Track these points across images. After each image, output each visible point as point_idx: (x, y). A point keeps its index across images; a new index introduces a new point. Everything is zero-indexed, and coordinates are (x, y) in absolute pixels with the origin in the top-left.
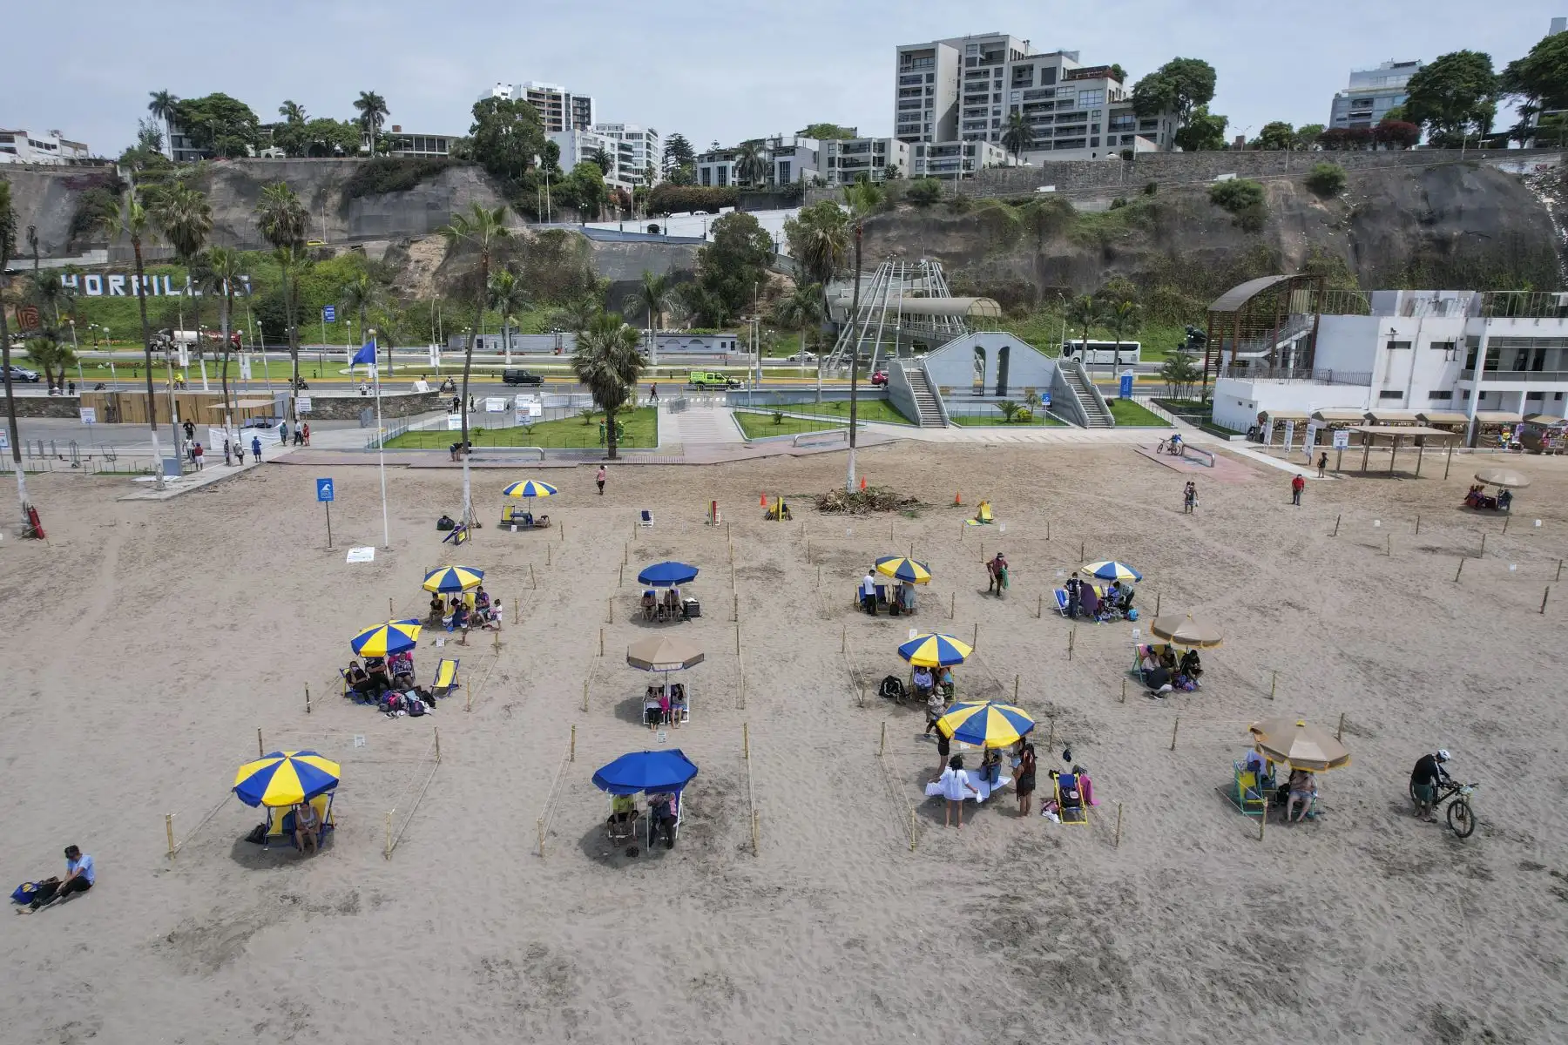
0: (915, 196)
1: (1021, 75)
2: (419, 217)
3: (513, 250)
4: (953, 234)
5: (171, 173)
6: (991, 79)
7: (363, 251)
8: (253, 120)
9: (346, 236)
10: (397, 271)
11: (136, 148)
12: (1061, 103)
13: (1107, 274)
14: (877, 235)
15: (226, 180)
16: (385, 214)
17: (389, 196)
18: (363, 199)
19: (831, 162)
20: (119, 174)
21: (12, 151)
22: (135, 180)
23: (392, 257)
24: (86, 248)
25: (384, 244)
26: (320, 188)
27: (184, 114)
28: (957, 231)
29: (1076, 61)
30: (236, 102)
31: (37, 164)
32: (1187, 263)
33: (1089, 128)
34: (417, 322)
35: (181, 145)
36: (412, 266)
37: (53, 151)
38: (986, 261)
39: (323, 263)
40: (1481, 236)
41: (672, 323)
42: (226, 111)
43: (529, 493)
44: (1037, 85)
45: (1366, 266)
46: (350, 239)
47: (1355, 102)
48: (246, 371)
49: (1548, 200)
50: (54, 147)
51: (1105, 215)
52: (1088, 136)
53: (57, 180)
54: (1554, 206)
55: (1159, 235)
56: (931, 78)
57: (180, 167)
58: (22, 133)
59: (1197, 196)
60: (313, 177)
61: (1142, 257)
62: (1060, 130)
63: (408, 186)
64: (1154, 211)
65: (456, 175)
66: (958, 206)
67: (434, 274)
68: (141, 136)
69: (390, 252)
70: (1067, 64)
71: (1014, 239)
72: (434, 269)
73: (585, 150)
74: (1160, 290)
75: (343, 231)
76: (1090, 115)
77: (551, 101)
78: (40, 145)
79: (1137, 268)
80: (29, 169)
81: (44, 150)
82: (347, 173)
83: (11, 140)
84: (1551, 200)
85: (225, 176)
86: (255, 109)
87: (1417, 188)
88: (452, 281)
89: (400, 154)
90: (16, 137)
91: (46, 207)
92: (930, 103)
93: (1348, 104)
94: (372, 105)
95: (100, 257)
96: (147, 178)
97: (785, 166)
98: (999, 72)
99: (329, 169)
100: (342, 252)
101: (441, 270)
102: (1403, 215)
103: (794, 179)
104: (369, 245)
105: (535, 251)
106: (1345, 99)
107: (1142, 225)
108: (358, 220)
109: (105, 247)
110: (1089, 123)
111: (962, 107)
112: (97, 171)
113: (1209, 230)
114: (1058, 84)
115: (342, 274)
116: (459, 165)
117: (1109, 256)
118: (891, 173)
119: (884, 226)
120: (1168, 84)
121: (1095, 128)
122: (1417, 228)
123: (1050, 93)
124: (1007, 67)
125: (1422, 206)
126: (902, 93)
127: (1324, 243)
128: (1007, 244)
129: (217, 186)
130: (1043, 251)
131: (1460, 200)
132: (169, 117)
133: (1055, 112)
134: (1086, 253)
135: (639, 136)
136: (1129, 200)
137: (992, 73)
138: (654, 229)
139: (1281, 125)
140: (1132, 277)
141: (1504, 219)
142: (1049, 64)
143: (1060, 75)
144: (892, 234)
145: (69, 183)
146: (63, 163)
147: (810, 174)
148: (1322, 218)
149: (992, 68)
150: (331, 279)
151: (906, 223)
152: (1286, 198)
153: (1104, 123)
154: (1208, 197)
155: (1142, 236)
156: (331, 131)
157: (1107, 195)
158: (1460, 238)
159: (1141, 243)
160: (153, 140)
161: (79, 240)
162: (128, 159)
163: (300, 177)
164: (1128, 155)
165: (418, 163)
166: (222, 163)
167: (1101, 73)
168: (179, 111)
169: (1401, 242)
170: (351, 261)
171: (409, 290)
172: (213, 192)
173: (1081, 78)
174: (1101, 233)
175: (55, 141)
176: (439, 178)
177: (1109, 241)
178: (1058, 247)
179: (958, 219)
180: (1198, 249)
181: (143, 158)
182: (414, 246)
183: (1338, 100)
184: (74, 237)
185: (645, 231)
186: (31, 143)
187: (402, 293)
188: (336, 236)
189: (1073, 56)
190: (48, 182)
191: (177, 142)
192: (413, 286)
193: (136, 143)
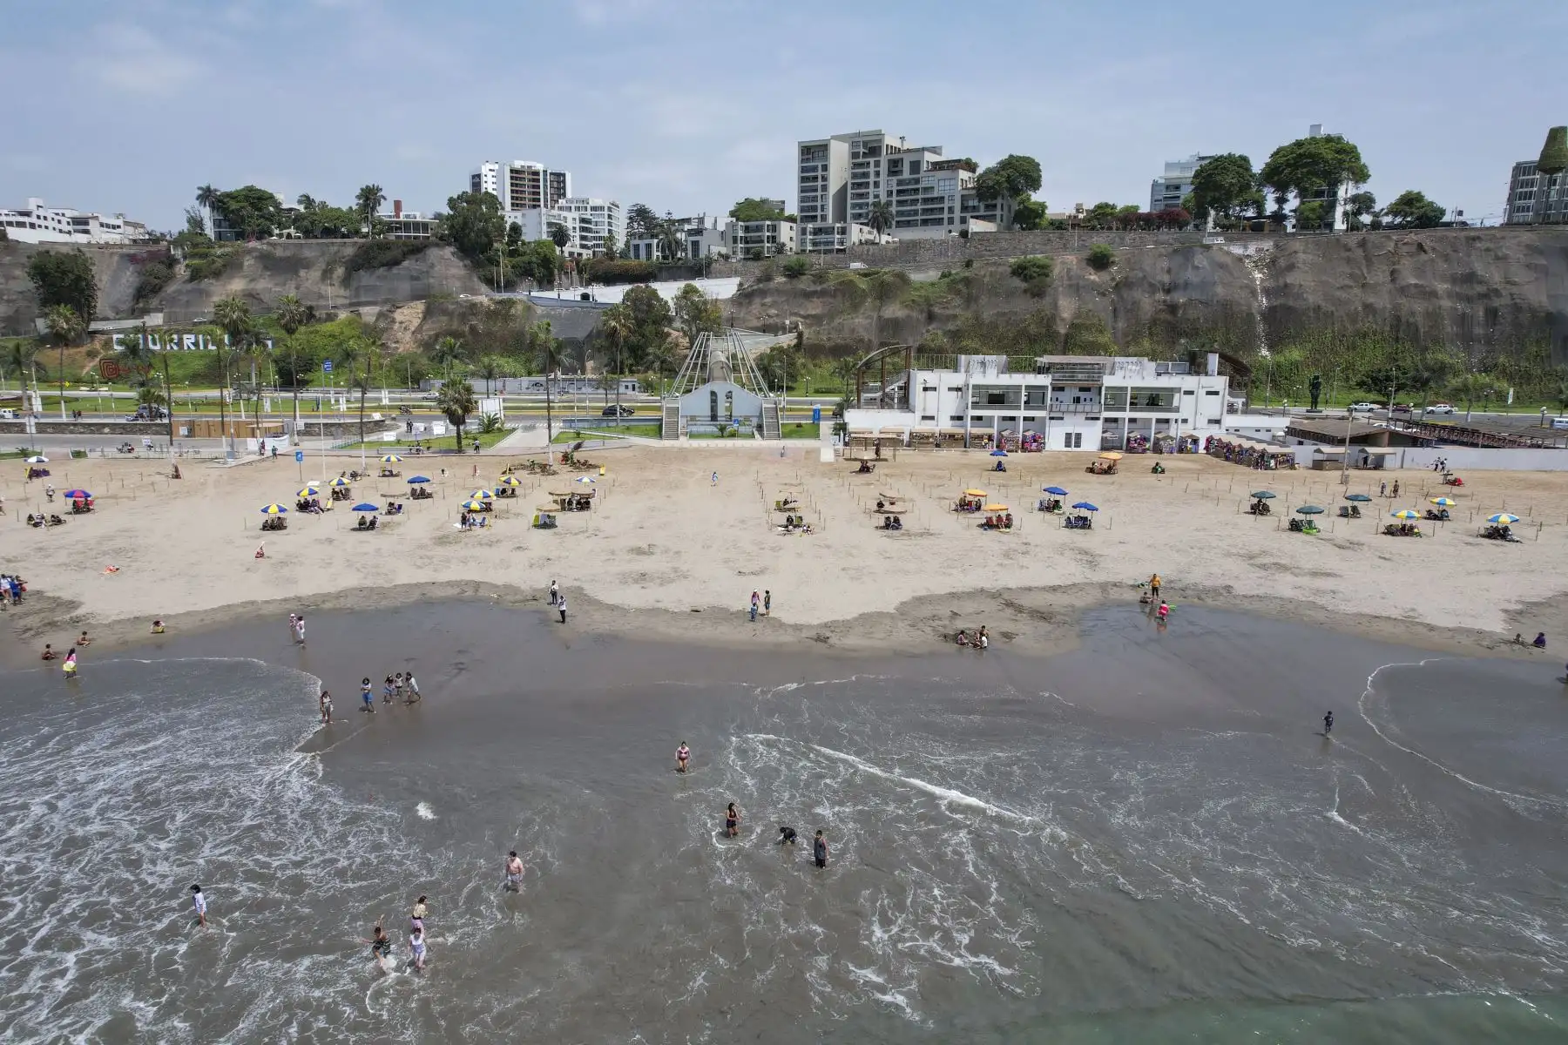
0: (788, 270)
1: (895, 167)
2: (405, 287)
3: (474, 314)
4: (815, 299)
5: (212, 251)
6: (872, 169)
7: (359, 315)
8: (277, 205)
9: (347, 301)
10: (384, 330)
11: (186, 230)
12: (926, 189)
13: (928, 331)
14: (757, 301)
15: (256, 258)
16: (378, 284)
17: (381, 269)
18: (362, 272)
19: (735, 240)
20: (172, 252)
21: (87, 232)
22: (185, 258)
23: (381, 320)
24: (146, 311)
25: (375, 309)
26: (328, 264)
27: (224, 204)
28: (818, 298)
29: (940, 154)
30: (264, 192)
31: (107, 243)
32: (987, 321)
33: (946, 210)
34: (397, 370)
35: (220, 227)
36: (396, 326)
37: (118, 230)
38: (837, 321)
39: (329, 324)
40: (1201, 303)
41: (594, 370)
42: (257, 199)
43: (388, 460)
44: (906, 174)
45: (1121, 325)
46: (351, 305)
47: (1168, 187)
48: (267, 406)
49: (1258, 275)
50: (119, 227)
51: (933, 284)
52: (946, 215)
53: (122, 256)
54: (1262, 280)
55: (969, 300)
56: (825, 168)
57: (220, 247)
58: (96, 218)
59: (1001, 269)
60: (323, 254)
61: (955, 317)
62: (925, 211)
63: (397, 263)
64: (967, 281)
65: (433, 253)
66: (820, 278)
67: (413, 333)
68: (189, 222)
69: (380, 315)
70: (930, 157)
71: (862, 303)
72: (413, 329)
73: (550, 224)
74: (964, 343)
75: (345, 297)
76: (946, 201)
77: (531, 177)
78: (108, 226)
79: (951, 326)
80: (100, 247)
81: (111, 230)
82: (349, 251)
83: (87, 223)
84: (1260, 275)
85: (254, 254)
86: (280, 197)
87: (1165, 264)
88: (426, 338)
89: (392, 236)
90: (91, 221)
91: (115, 279)
92: (825, 188)
93: (1163, 188)
94: (370, 197)
95: (156, 319)
96: (193, 256)
97: (696, 244)
98: (877, 164)
99: (336, 248)
100: (343, 315)
101: (419, 329)
102: (1151, 285)
103: (703, 254)
104: (364, 310)
105: (491, 315)
106: (1161, 184)
107: (958, 293)
108: (357, 289)
109: (161, 311)
110: (946, 205)
111: (850, 191)
112: (154, 248)
113: (1007, 296)
114: (922, 174)
115: (342, 333)
116: (437, 245)
117: (931, 317)
118: (780, 249)
119: (763, 293)
120: (1002, 176)
121: (951, 210)
122: (1160, 296)
123: (917, 181)
124: (884, 159)
125: (1166, 279)
126: (803, 179)
127: (1090, 306)
128: (855, 307)
129: (248, 262)
130: (881, 314)
131: (1190, 275)
132: (213, 207)
133: (920, 196)
134: (914, 314)
135: (602, 208)
136: (953, 272)
137: (872, 164)
138: (585, 297)
139: (1107, 205)
140: (946, 333)
141: (1219, 290)
142: (914, 157)
143: (924, 167)
144: (768, 300)
145: (132, 259)
146: (127, 242)
147: (715, 250)
148: (1093, 286)
149: (872, 160)
150: (334, 336)
151: (778, 291)
152: (1069, 270)
153: (957, 206)
154: (1009, 270)
155: (958, 301)
156: (338, 219)
157: (937, 268)
158: (1184, 304)
159: (956, 306)
160: (196, 223)
161: (141, 305)
162: (180, 240)
163: (313, 254)
164: (964, 234)
165: (405, 244)
166: (253, 244)
167: (954, 165)
168: (220, 201)
169: (1148, 304)
170: (350, 323)
171: (394, 345)
172: (245, 268)
173: (940, 169)
174: (927, 299)
175: (119, 222)
176: (419, 256)
177: (932, 305)
178: (893, 310)
179: (819, 288)
180: (995, 312)
181: (192, 237)
182: (399, 310)
183: (1155, 185)
184: (137, 303)
185: (579, 298)
186: (102, 225)
187: (388, 348)
188: (340, 301)
189: (934, 150)
190: (116, 258)
191: (217, 224)
192: (397, 342)
193: (185, 227)
